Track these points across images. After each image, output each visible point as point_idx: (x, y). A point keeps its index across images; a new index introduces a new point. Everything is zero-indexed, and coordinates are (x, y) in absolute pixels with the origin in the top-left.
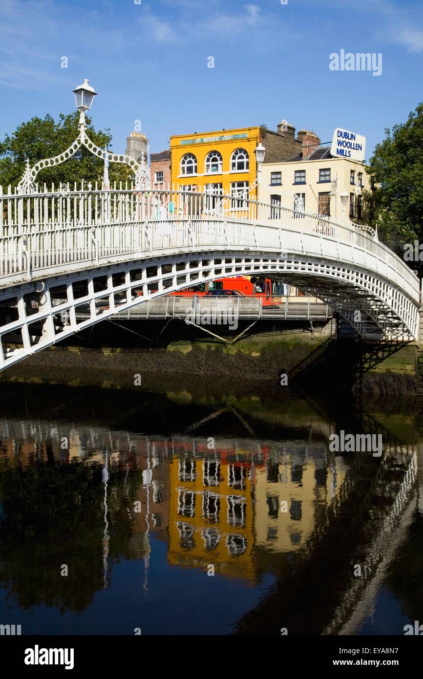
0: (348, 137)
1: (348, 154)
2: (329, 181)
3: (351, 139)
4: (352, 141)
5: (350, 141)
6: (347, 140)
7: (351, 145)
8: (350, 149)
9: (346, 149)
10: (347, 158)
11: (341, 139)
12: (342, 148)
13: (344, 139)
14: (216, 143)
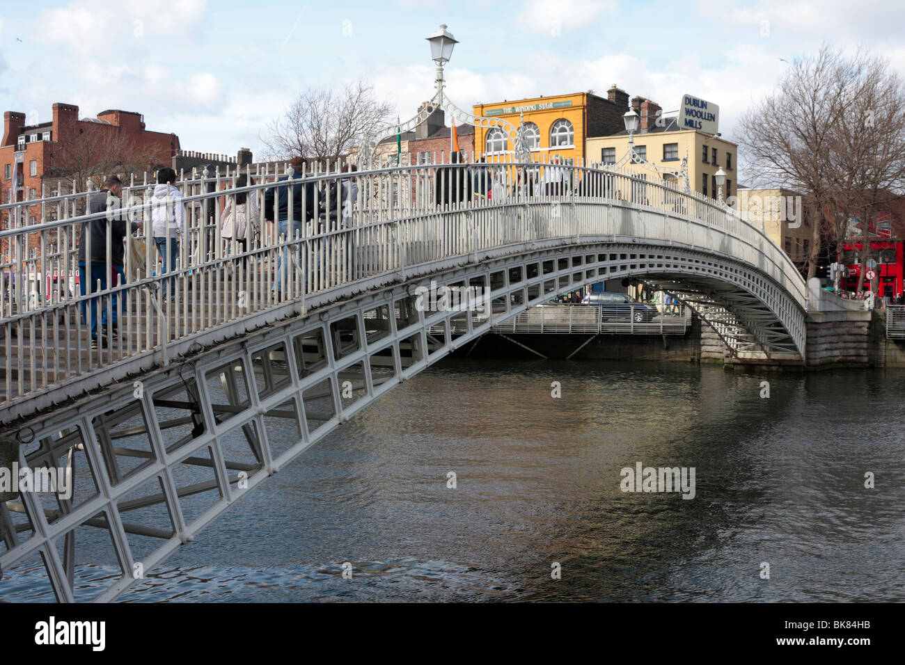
0: (698, 105)
1: (698, 126)
2: (677, 159)
3: (702, 107)
4: (703, 110)
5: (701, 110)
6: (697, 109)
7: (701, 115)
8: (700, 120)
9: (695, 119)
10: (698, 130)
11: (689, 107)
12: (691, 118)
13: (693, 108)
14: (531, 113)
